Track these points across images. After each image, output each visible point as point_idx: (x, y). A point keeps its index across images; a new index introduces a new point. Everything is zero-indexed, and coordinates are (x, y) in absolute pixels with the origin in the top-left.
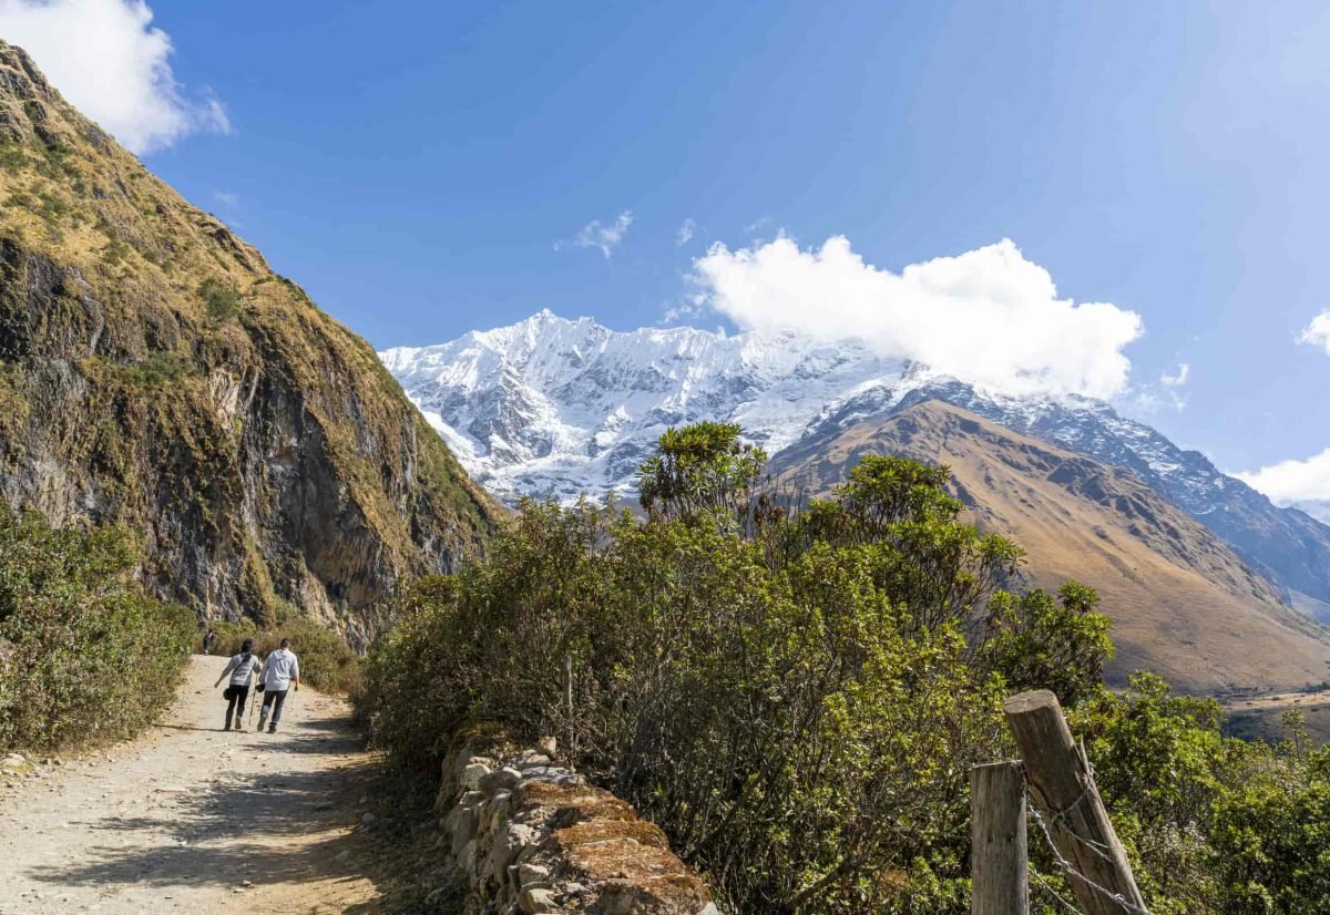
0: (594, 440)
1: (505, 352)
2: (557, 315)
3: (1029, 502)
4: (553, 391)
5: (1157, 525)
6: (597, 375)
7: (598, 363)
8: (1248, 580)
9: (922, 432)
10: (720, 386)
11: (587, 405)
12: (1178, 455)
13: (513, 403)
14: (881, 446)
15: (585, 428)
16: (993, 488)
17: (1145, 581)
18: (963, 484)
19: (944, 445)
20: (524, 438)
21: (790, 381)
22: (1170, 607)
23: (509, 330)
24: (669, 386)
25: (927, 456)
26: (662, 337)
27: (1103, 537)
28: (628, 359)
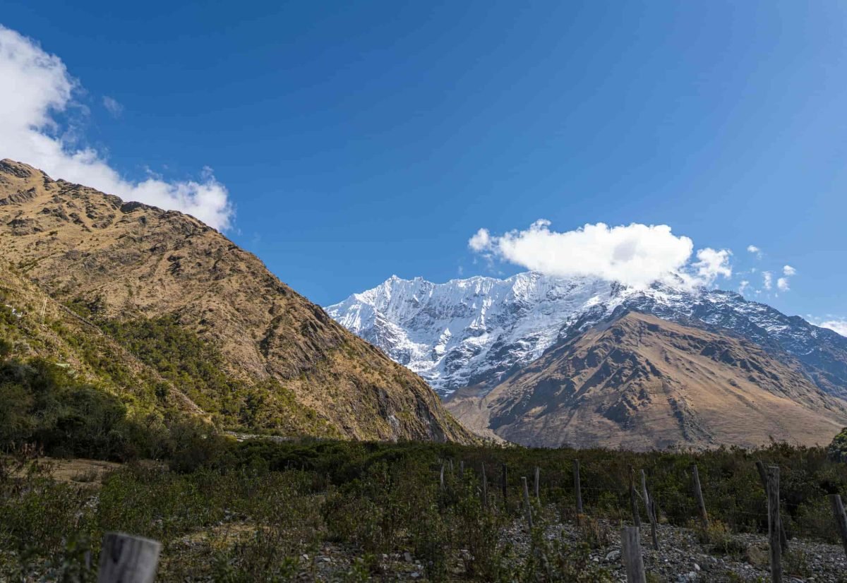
0: (434, 351)
1: (373, 304)
2: (401, 278)
3: (691, 369)
4: (404, 325)
5: (765, 374)
6: (429, 311)
7: (429, 304)
8: (821, 399)
9: (627, 335)
10: (504, 310)
11: (426, 329)
12: (786, 320)
13: (384, 334)
14: (605, 346)
15: (427, 344)
16: (670, 364)
17: (759, 408)
18: (653, 364)
19: (640, 341)
20: (393, 354)
21: (545, 303)
22: (773, 421)
23: (374, 290)
24: (472, 313)
25: (631, 350)
26: (465, 283)
27: (734, 385)
28: (446, 299)
